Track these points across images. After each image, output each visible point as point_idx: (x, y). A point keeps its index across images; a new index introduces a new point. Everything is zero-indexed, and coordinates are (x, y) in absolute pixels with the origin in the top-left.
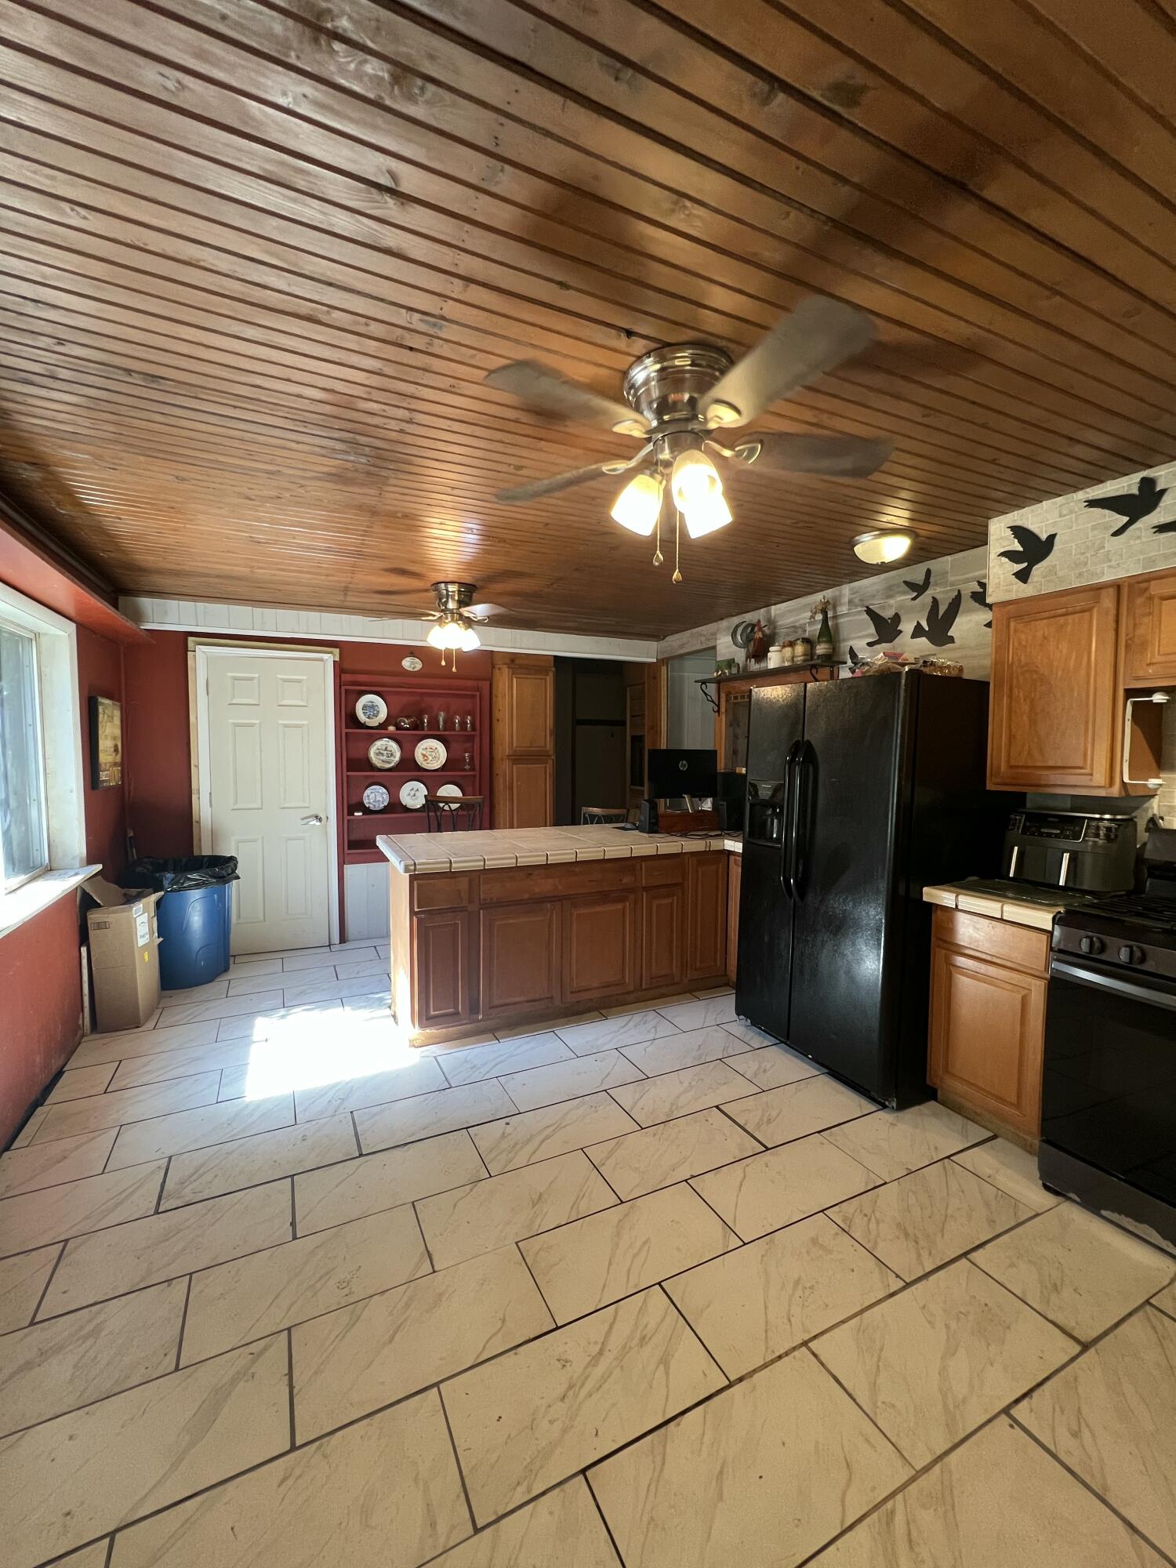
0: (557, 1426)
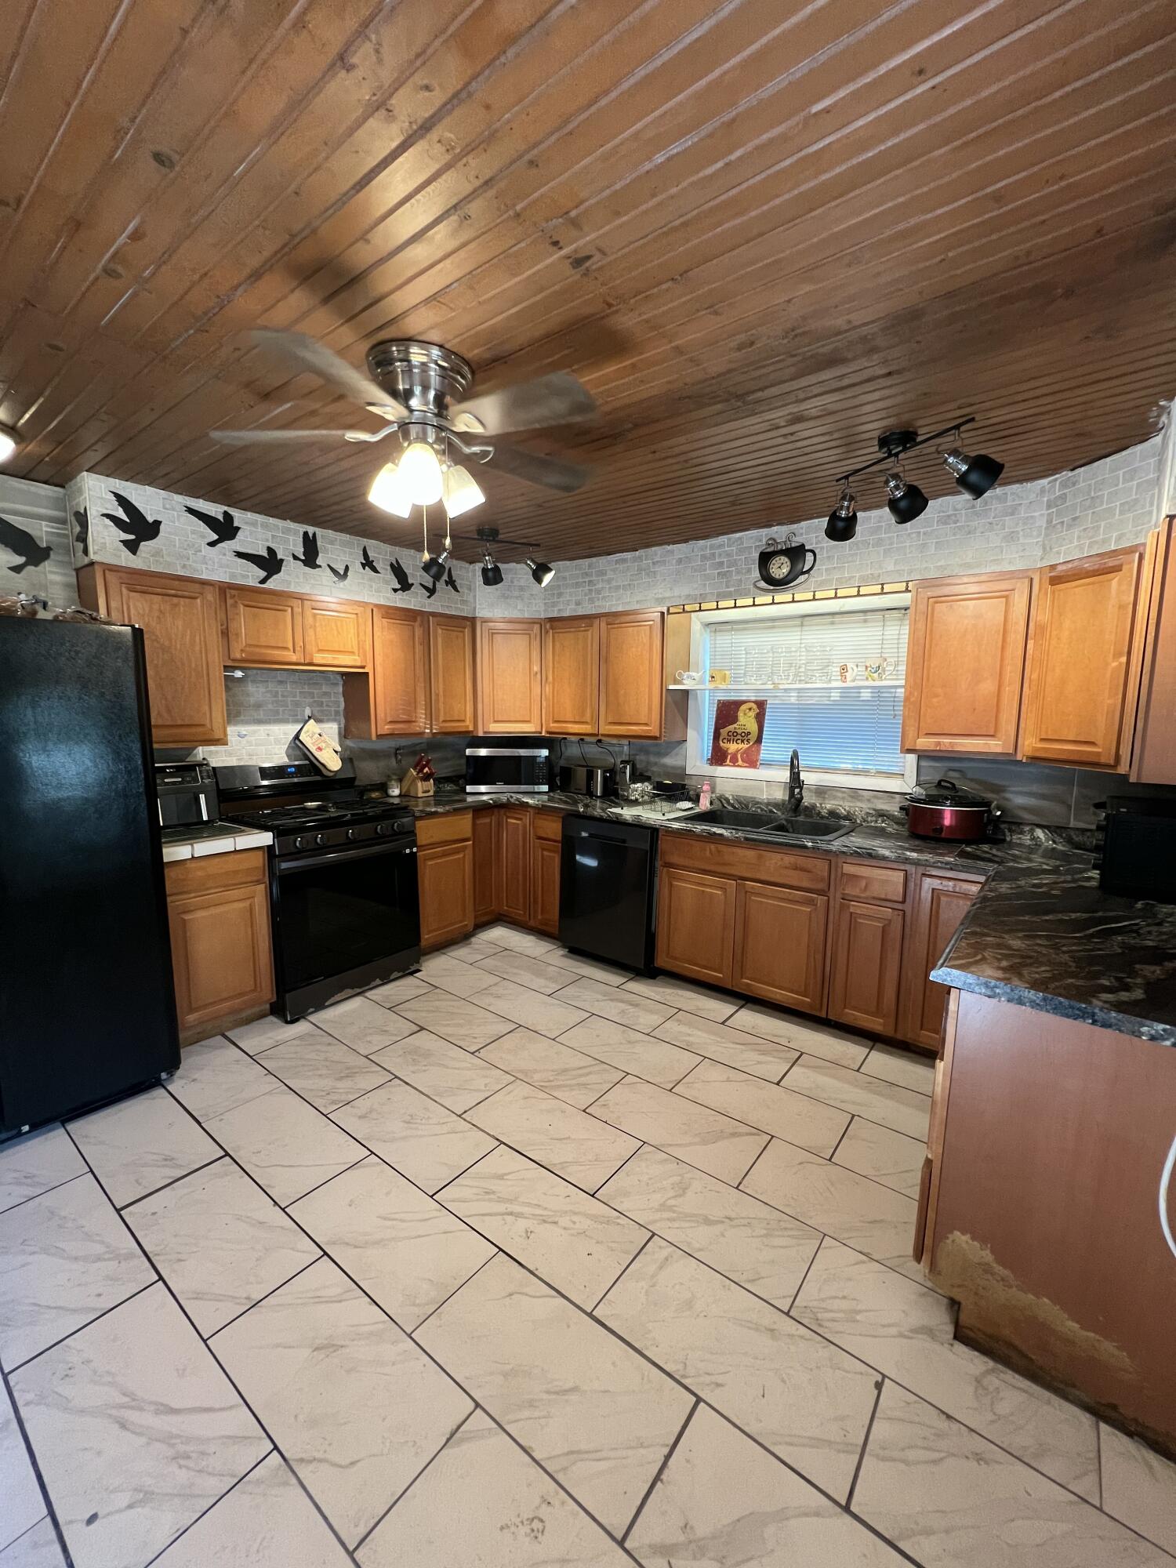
0: (575, 1218)
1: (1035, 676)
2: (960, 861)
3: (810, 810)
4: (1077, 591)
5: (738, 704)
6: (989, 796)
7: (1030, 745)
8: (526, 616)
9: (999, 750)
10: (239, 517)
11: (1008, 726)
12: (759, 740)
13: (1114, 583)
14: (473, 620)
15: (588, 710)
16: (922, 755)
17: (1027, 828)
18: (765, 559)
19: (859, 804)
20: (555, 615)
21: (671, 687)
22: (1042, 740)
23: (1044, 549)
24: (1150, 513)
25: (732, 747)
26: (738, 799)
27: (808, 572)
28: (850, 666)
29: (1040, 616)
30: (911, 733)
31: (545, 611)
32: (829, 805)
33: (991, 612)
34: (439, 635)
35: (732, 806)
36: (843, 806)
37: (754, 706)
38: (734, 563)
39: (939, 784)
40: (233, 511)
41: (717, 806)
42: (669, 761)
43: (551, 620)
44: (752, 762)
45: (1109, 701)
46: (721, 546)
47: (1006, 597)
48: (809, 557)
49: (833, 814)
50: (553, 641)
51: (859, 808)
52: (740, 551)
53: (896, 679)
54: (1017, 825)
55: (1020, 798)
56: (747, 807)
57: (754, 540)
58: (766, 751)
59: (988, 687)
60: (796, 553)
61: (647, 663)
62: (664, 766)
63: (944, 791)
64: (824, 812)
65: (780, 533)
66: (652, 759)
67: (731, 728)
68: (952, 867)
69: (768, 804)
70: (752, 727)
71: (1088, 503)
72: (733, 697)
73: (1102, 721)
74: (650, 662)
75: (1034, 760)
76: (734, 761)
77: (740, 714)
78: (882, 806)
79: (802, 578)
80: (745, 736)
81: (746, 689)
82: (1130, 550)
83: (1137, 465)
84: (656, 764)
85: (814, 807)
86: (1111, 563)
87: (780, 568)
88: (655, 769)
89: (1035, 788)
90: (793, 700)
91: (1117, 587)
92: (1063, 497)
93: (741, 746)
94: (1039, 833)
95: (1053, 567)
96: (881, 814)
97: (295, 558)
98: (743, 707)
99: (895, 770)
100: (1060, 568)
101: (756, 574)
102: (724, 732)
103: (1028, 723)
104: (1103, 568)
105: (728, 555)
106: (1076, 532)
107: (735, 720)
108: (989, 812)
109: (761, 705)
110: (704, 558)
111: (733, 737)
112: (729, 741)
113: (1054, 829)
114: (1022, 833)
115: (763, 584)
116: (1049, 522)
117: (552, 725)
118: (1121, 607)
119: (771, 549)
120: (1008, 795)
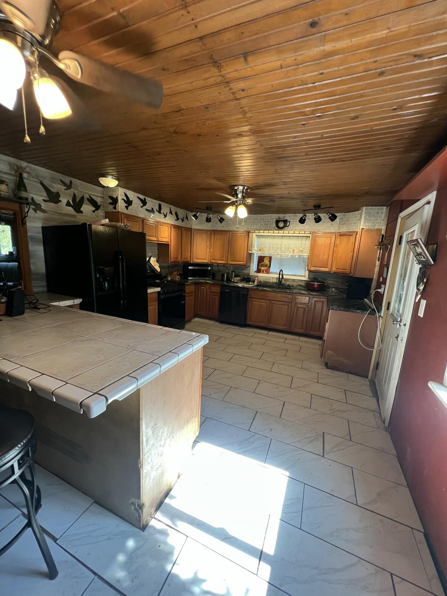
1: (335, 255)
2: (320, 294)
3: (283, 285)
4: (345, 238)
5: (264, 257)
6: (324, 281)
7: (334, 269)
8: (206, 229)
9: (328, 271)
10: (148, 199)
11: (329, 266)
12: (270, 267)
13: (351, 238)
14: (191, 229)
15: (225, 257)
16: (310, 271)
17: (331, 288)
18: (277, 222)
19: (295, 283)
20: (215, 229)
21: (250, 252)
22: (336, 269)
23: (338, 228)
24: (358, 225)
25: (263, 268)
26: (264, 282)
27: (288, 226)
28: (295, 250)
29: (338, 242)
30: (310, 266)
31: (211, 227)
32: (288, 283)
33: (328, 240)
34: (184, 232)
35: (263, 283)
36: (291, 283)
37: (268, 258)
38: (269, 222)
39: (314, 278)
40: (146, 198)
41: (259, 284)
42: (245, 272)
43: (213, 230)
44: (268, 272)
45: (349, 261)
46: (266, 217)
47: (331, 238)
48: (288, 223)
49: (289, 285)
50: (214, 236)
51: (295, 284)
52: (271, 219)
53: (306, 254)
54: (329, 287)
55: (330, 282)
56: (267, 284)
57: (275, 216)
58: (272, 270)
59: (326, 257)
60: (285, 221)
61: (243, 245)
62: (244, 273)
63: (315, 279)
64: (286, 285)
65: (281, 216)
66: (240, 271)
67: (262, 263)
68: (319, 295)
69: (273, 283)
70: (268, 263)
71: (347, 221)
72: (262, 255)
73: (348, 265)
74: (244, 244)
75: (334, 273)
76: (263, 272)
77: (265, 260)
78: (300, 283)
79: (286, 228)
80: (266, 266)
81: (266, 254)
82: (354, 232)
83: (357, 215)
84: (241, 272)
85: (284, 284)
86: (351, 234)
87: (281, 225)
88: (240, 274)
89: (333, 279)
90: (279, 257)
91: (352, 239)
92: (343, 218)
93: (265, 268)
94: (333, 289)
95: (340, 232)
96: (300, 285)
97: (157, 211)
98: (266, 258)
99: (303, 275)
100: (342, 233)
101: (275, 225)
102: (260, 264)
103: (334, 265)
104: (349, 234)
105: (268, 219)
106: (345, 226)
107: (263, 261)
108: (324, 284)
109: (270, 258)
110: (261, 219)
111: (263, 266)
112: (262, 267)
113: (336, 288)
114: (330, 289)
115: (276, 228)
116: (340, 223)
117: (212, 261)
118: (352, 243)
119: (279, 220)
120: (327, 281)
